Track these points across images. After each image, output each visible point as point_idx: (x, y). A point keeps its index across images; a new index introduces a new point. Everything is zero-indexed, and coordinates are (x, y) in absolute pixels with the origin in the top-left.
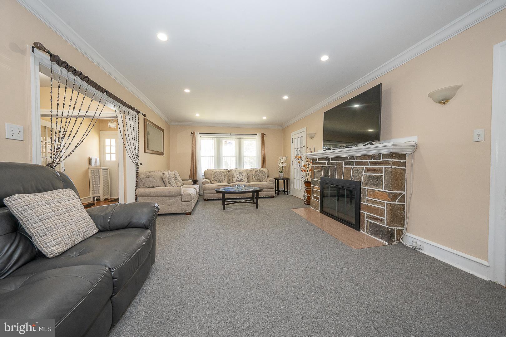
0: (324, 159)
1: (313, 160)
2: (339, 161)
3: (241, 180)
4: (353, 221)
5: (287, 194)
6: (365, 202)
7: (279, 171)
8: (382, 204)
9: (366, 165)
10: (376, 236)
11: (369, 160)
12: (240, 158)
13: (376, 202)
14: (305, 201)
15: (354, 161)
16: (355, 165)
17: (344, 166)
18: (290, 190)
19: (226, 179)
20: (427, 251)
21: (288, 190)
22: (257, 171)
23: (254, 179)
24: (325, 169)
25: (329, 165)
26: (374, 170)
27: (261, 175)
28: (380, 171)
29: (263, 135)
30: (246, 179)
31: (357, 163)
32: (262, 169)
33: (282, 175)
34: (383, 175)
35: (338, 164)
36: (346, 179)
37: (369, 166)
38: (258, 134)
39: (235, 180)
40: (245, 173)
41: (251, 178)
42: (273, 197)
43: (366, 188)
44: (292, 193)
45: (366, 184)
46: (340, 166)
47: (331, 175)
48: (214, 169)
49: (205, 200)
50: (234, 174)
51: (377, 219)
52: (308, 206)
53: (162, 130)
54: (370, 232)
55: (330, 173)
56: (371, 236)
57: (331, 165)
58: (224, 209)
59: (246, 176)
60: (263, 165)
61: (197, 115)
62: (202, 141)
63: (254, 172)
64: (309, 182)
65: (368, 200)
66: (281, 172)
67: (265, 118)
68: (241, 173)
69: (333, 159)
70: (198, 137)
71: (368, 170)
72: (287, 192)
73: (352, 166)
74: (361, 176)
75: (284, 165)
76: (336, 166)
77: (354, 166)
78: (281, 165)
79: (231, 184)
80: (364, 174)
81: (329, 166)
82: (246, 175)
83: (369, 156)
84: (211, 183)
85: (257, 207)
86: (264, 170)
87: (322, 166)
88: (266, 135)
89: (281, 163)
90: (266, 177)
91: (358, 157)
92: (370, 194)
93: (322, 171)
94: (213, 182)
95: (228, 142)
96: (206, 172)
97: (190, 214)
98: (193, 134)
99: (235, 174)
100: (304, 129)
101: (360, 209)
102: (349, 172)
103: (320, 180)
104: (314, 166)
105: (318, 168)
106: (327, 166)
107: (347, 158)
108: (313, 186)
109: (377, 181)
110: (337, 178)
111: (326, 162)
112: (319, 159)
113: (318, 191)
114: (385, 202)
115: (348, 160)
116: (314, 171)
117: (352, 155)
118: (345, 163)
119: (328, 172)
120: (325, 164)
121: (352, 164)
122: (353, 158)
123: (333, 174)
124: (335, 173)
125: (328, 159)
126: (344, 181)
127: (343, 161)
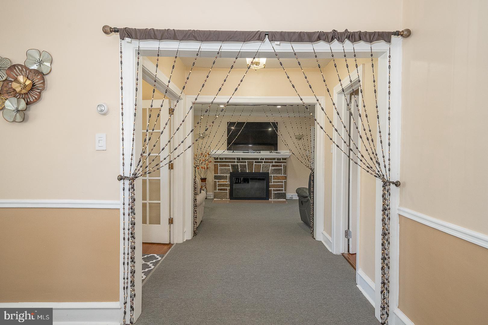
0: (234, 159)
1: (216, 159)
2: (250, 161)
4: (265, 196)
6: (271, 183)
8: (282, 182)
9: (272, 163)
10: (279, 199)
11: (274, 161)
13: (279, 182)
17: (254, 164)
20: (295, 198)
24: (233, 166)
25: (238, 163)
26: (277, 166)
28: (281, 166)
31: (265, 162)
34: (283, 168)
35: (248, 163)
36: (256, 171)
37: (274, 164)
43: (272, 175)
45: (273, 173)
46: (250, 164)
47: (241, 170)
54: (275, 198)
56: (276, 200)
57: (241, 163)
64: (205, 179)
65: (274, 182)
69: (242, 159)
71: (273, 166)
74: (269, 169)
77: (263, 164)
80: (271, 168)
83: (274, 159)
87: (230, 164)
91: (266, 159)
92: (275, 179)
93: (230, 168)
101: (269, 188)
102: (260, 167)
103: (228, 175)
104: (219, 164)
105: (225, 166)
106: (236, 164)
107: (258, 159)
108: (217, 181)
109: (278, 171)
110: (247, 172)
111: (236, 160)
112: (226, 158)
113: (226, 184)
114: (284, 181)
115: (259, 160)
116: (219, 168)
117: (263, 157)
118: (256, 162)
119: (238, 168)
120: (234, 162)
121: (262, 162)
122: (263, 159)
123: (244, 169)
124: (246, 168)
125: (238, 159)
126: (255, 173)
127: (254, 161)
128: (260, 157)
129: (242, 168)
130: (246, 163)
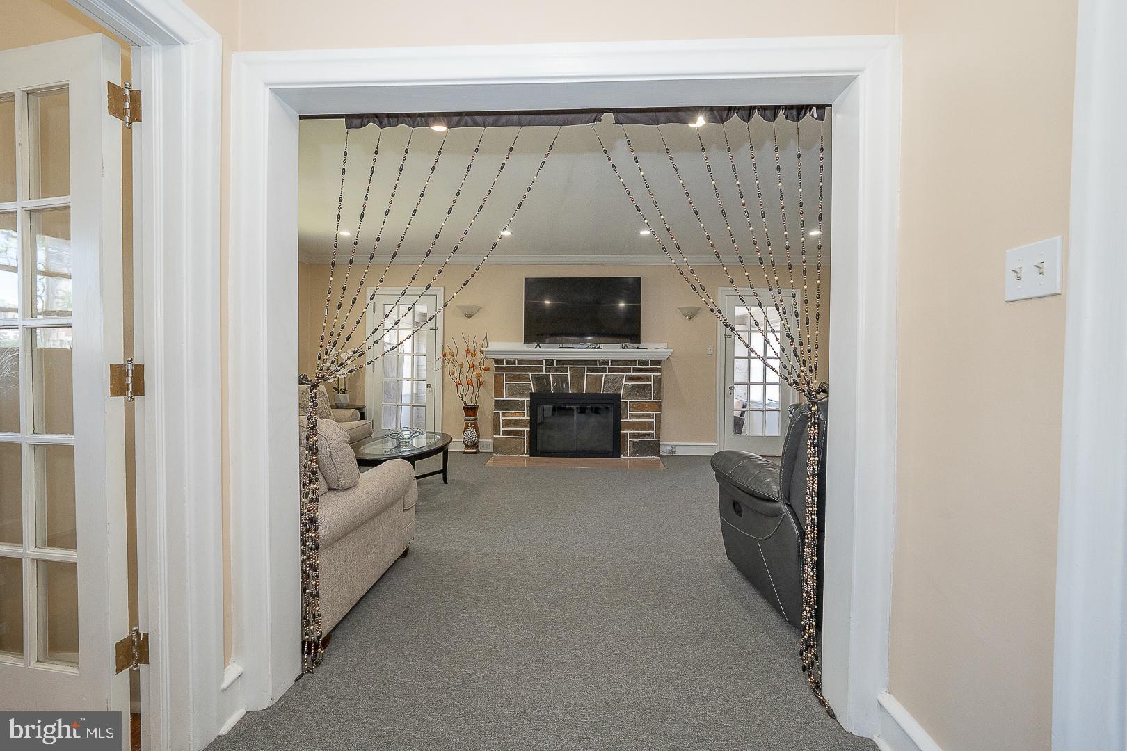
0: (540, 362)
1: (497, 361)
2: (576, 366)
4: (610, 449)
6: (626, 418)
7: (336, 389)
8: (650, 416)
9: (628, 372)
10: (643, 456)
11: (632, 367)
13: (643, 416)
14: (466, 449)
15: (607, 367)
16: (610, 372)
17: (586, 373)
20: (680, 452)
24: (536, 379)
25: (550, 371)
26: (639, 378)
28: (648, 379)
31: (611, 370)
34: (652, 383)
35: (573, 371)
36: (591, 391)
37: (632, 374)
43: (628, 401)
45: (628, 396)
46: (578, 375)
47: (555, 388)
51: (644, 435)
54: (634, 453)
55: (553, 385)
56: (636, 457)
57: (556, 371)
65: (632, 416)
66: (341, 391)
69: (559, 362)
71: (630, 379)
73: (604, 374)
74: (621, 386)
76: (569, 374)
77: (607, 373)
80: (624, 383)
81: (550, 374)
83: (633, 362)
85: (446, 482)
87: (530, 373)
91: (614, 362)
92: (635, 408)
93: (531, 382)
100: (436, 291)
101: (620, 430)
102: (598, 381)
103: (527, 400)
104: (504, 373)
105: (518, 378)
106: (544, 373)
107: (595, 362)
108: (501, 412)
109: (642, 391)
110: (570, 392)
111: (544, 366)
112: (520, 361)
113: (520, 420)
114: (655, 413)
115: (596, 365)
116: (505, 383)
117: (606, 358)
118: (589, 370)
119: (549, 384)
120: (540, 370)
121: (603, 370)
122: (607, 363)
123: (563, 386)
124: (568, 384)
125: (549, 362)
126: (587, 394)
127: (586, 366)
128: (599, 358)
129: (557, 383)
130: (567, 372)
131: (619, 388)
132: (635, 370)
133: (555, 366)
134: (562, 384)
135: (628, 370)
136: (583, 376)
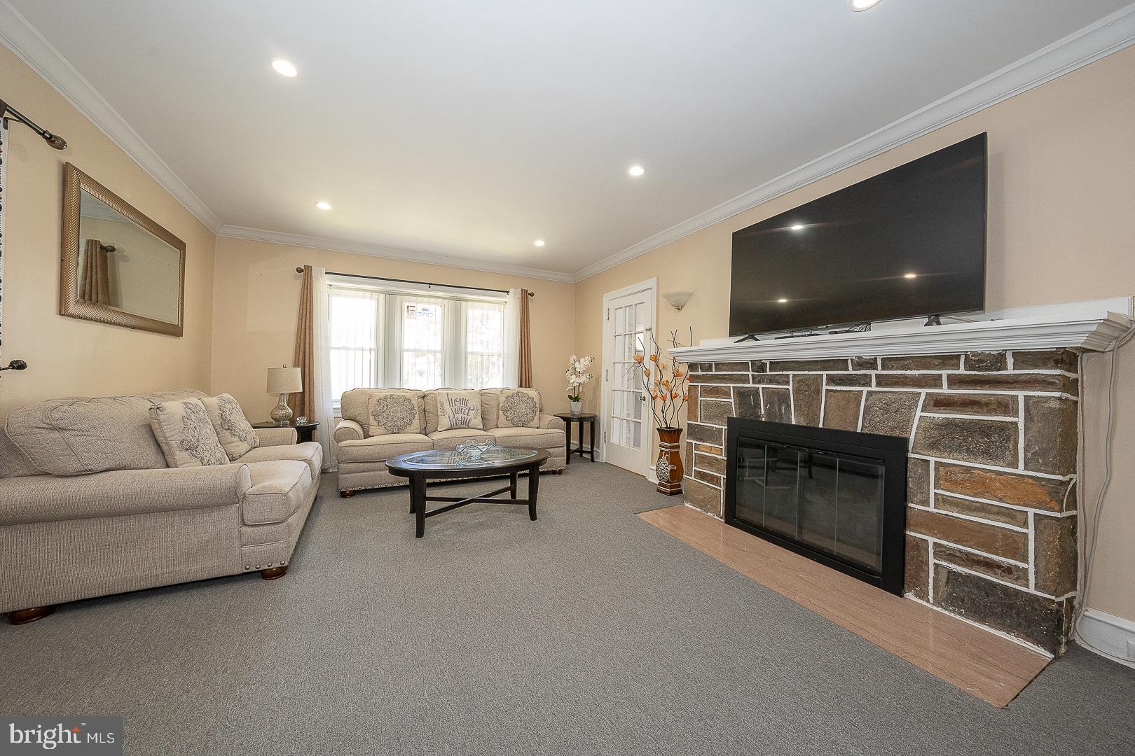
0: (744, 365)
1: (692, 366)
2: (806, 372)
3: (465, 424)
4: (873, 561)
5: (593, 460)
6: (926, 503)
7: (570, 397)
8: (1012, 516)
9: (930, 386)
11: (946, 372)
12: (455, 355)
13: (984, 510)
14: (660, 484)
15: (873, 373)
16: (878, 384)
17: (825, 387)
18: (598, 447)
19: (416, 423)
21: (595, 449)
22: (512, 397)
23: (502, 418)
24: (742, 395)
25: (759, 383)
27: (523, 408)
28: (1006, 406)
29: (526, 296)
30: (478, 421)
31: (881, 381)
32: (524, 390)
33: (576, 408)
34: (1020, 420)
35: (800, 381)
36: (835, 425)
37: (946, 391)
38: (511, 291)
39: (444, 422)
40: (475, 403)
41: (492, 417)
42: (560, 472)
43: (932, 460)
44: (603, 454)
45: (933, 446)
46: (809, 391)
47: (769, 413)
48: (372, 387)
49: (344, 495)
50: (442, 404)
51: (989, 565)
52: (672, 497)
53: (180, 246)
54: (953, 602)
55: (765, 406)
56: (958, 617)
57: (771, 382)
58: (420, 533)
59: (480, 411)
60: (525, 379)
61: (324, 206)
62: (334, 300)
63: (502, 399)
64: (675, 431)
65: (942, 500)
66: (576, 399)
67: (540, 243)
68: (464, 402)
69: (775, 365)
70: (323, 285)
71: (940, 403)
72: (591, 452)
73: (865, 389)
74: (909, 422)
75: (583, 379)
76: (790, 387)
77: (874, 389)
78: (574, 380)
79: (436, 436)
80: (919, 413)
81: (760, 386)
82: (479, 407)
83: (949, 360)
84: (367, 436)
85: (533, 516)
86: (531, 392)
87: (732, 385)
88: (532, 295)
89: (575, 373)
90: (538, 413)
91: (888, 362)
92: (955, 483)
93: (732, 400)
94: (372, 430)
95: (419, 307)
96: (347, 400)
97: (281, 572)
98: (305, 273)
99: (446, 405)
100: (652, 282)
101: (904, 526)
102: (852, 406)
103: (725, 427)
104: (700, 384)
105: (716, 392)
106: (751, 385)
107: (842, 363)
108: (694, 442)
109: (978, 437)
110: (794, 422)
111: (750, 373)
112: (719, 365)
113: (716, 459)
114: (1032, 511)
115: (847, 369)
116: (700, 399)
117: (867, 353)
118: (832, 380)
119: (757, 404)
120: (744, 379)
121: (866, 381)
122: (872, 364)
123: (780, 409)
124: (789, 406)
125: (759, 366)
126: (827, 432)
127: (825, 373)
128: (849, 353)
129: (772, 404)
130: (788, 383)
131: (907, 425)
132: (955, 381)
133: (768, 373)
134: (779, 406)
135: (936, 381)
136: (818, 392)
